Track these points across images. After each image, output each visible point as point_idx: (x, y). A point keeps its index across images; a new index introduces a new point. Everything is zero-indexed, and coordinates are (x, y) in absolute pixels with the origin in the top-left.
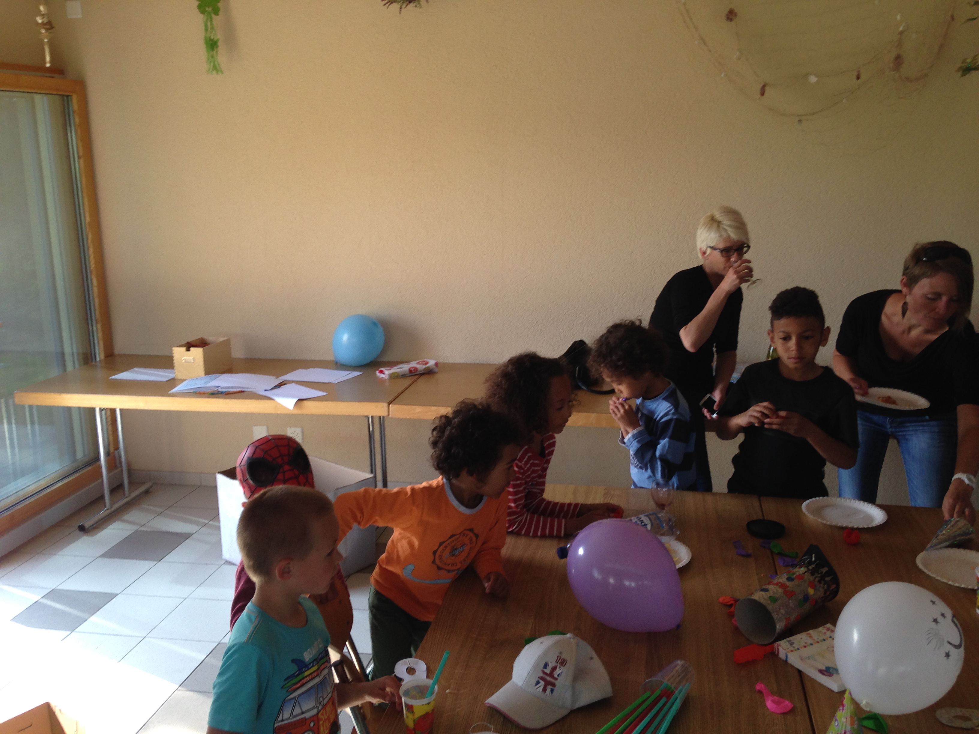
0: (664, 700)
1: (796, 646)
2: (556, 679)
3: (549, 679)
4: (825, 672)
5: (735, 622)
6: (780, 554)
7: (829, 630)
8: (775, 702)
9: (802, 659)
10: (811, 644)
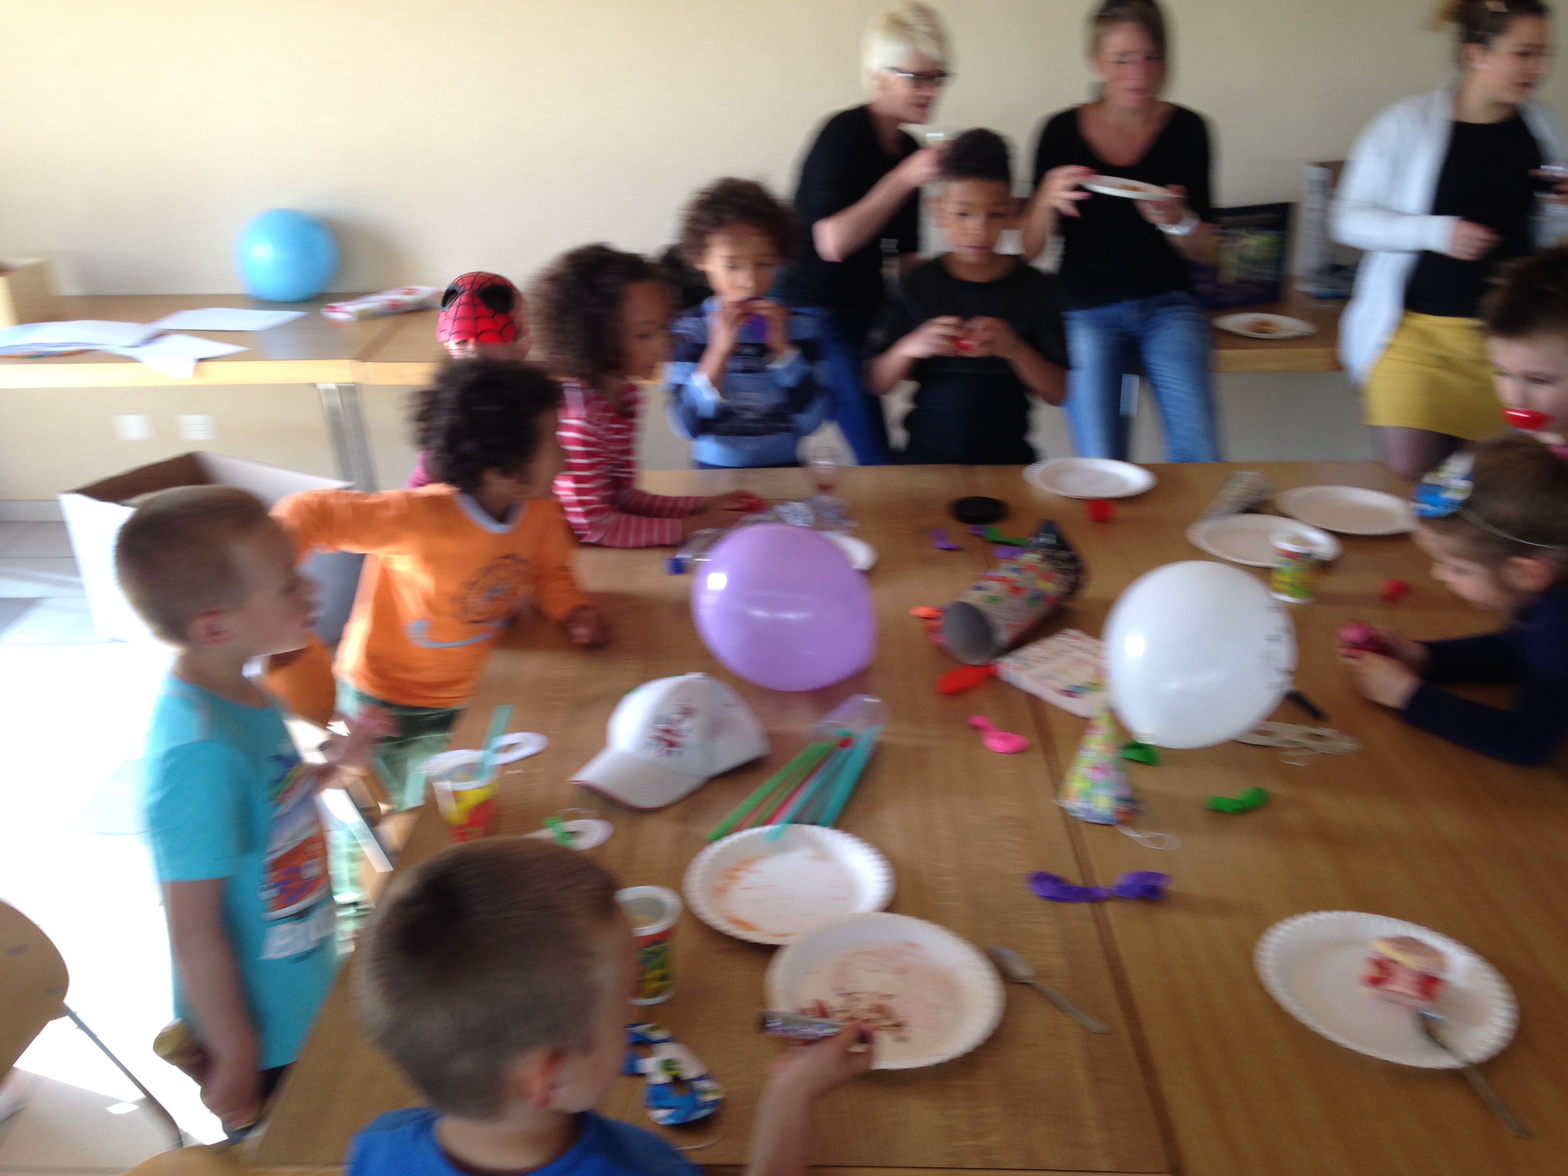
1: (1028, 662)
2: (680, 737)
3: (672, 738)
4: (1069, 693)
5: (938, 640)
6: (999, 542)
7: (1073, 637)
8: (1001, 739)
9: (1037, 679)
10: (1049, 659)
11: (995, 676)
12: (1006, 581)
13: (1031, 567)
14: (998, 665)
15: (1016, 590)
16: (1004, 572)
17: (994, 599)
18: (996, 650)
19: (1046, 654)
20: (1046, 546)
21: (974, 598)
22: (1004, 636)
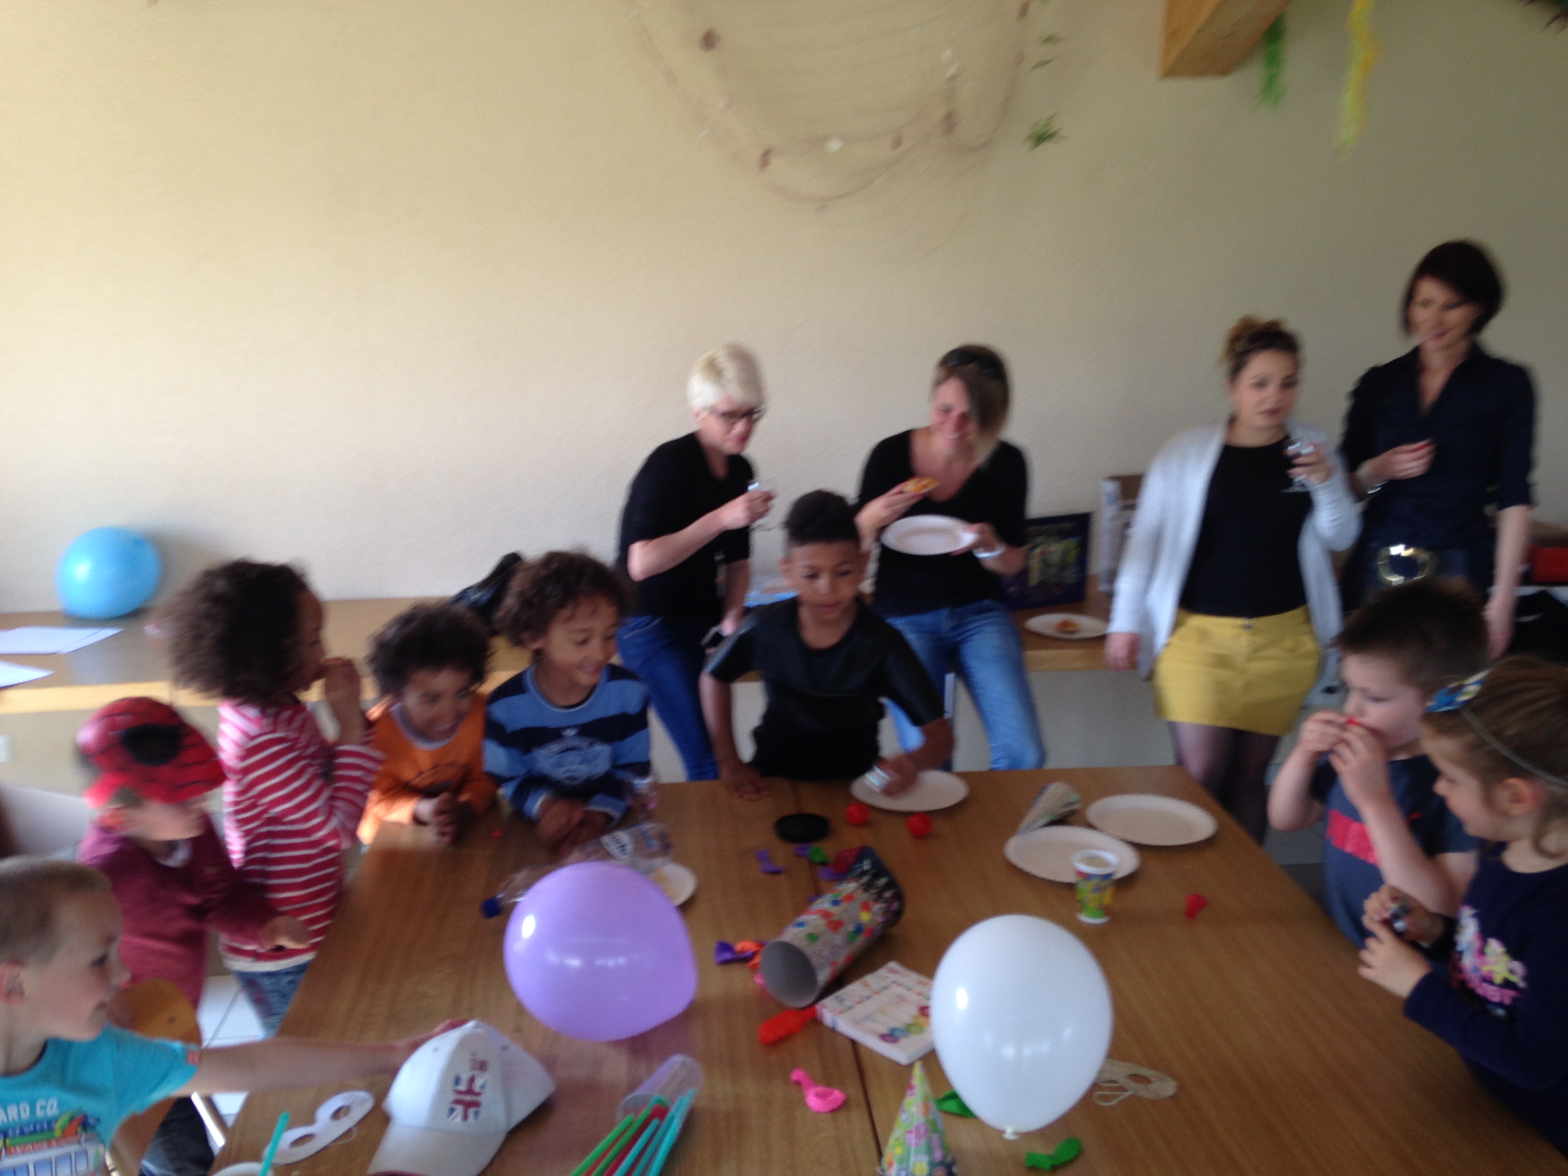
0: (655, 1122)
1: (848, 1003)
4: (890, 1037)
5: (759, 980)
6: (823, 864)
7: (892, 971)
8: (821, 1096)
9: (856, 1022)
10: (868, 998)
11: (819, 1020)
12: (826, 914)
13: (849, 898)
14: (818, 1007)
15: (835, 925)
16: (824, 904)
17: (812, 937)
18: (817, 992)
19: (866, 992)
20: (863, 873)
21: (792, 935)
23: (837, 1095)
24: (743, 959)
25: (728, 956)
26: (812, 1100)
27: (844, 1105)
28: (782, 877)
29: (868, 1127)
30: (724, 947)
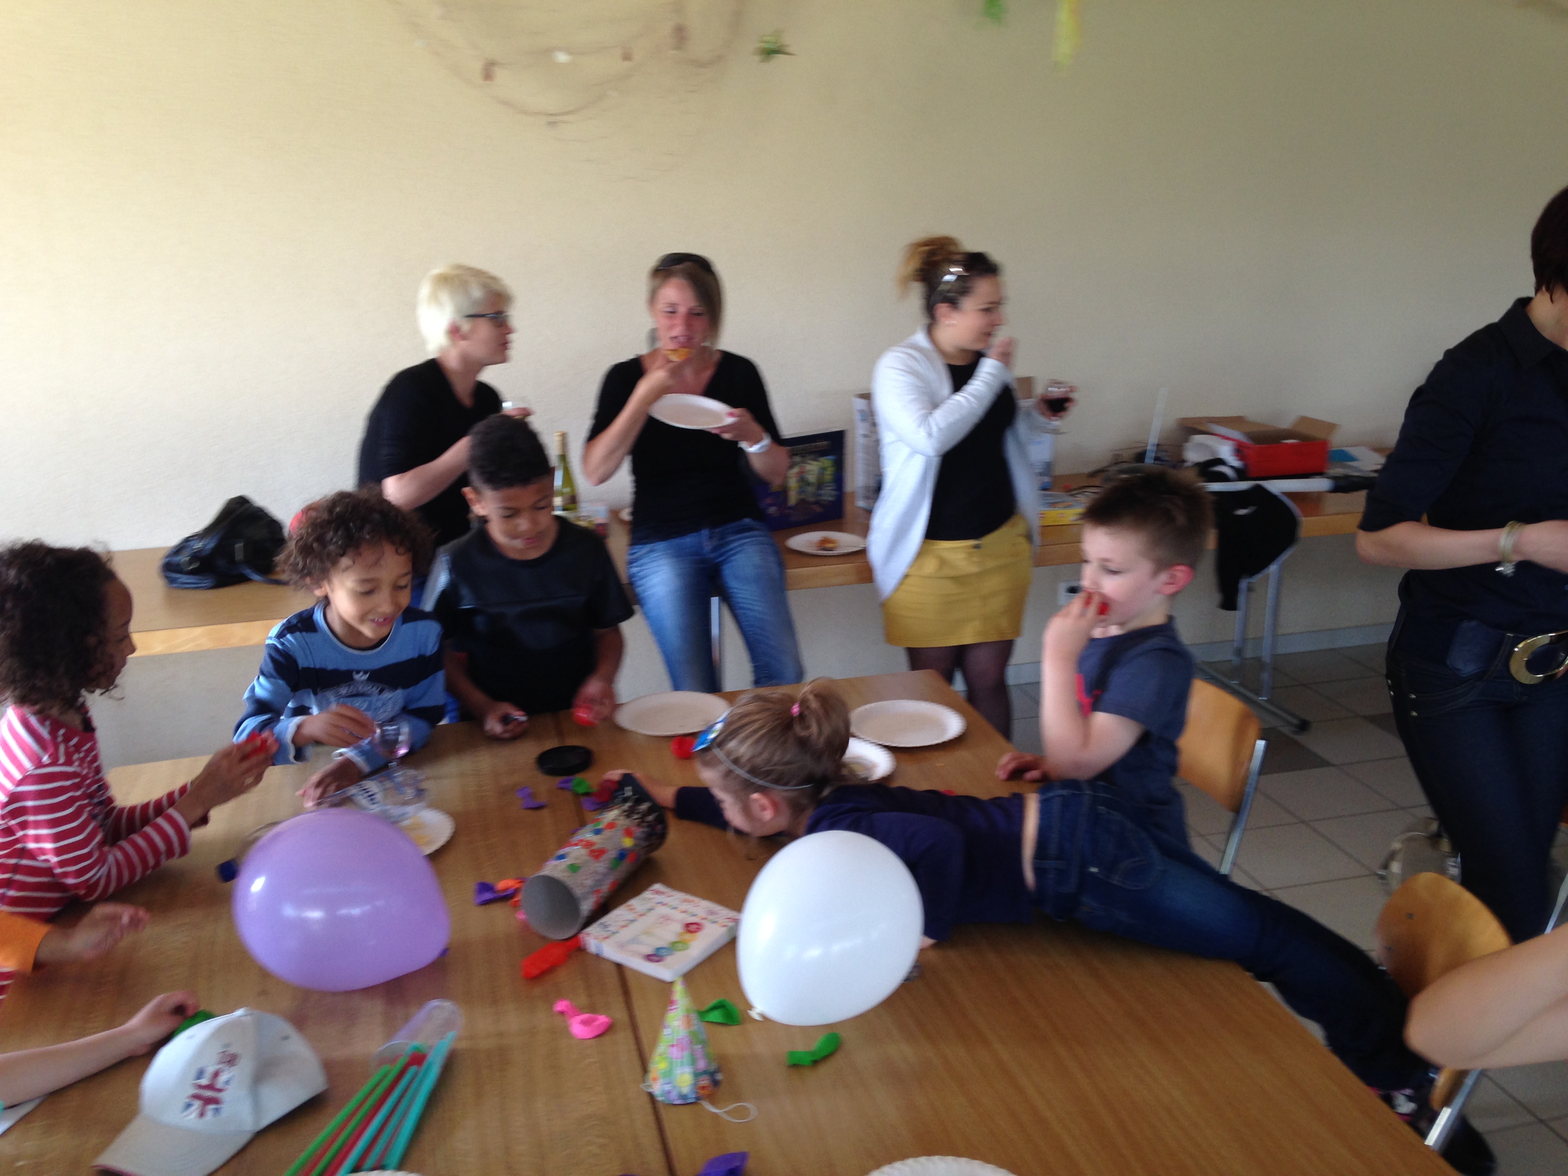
0: (412, 1070)
1: (612, 929)
2: (220, 1090)
3: (209, 1093)
4: (654, 957)
5: (521, 916)
6: (587, 794)
7: (658, 892)
8: (585, 1023)
9: (622, 946)
10: (632, 921)
11: (582, 948)
12: (588, 844)
13: (611, 825)
14: (581, 936)
15: (597, 854)
16: (587, 835)
17: (574, 868)
18: (581, 921)
19: (631, 916)
20: (625, 800)
21: (554, 868)
22: (587, 907)
23: (603, 1019)
24: (506, 897)
25: (488, 896)
26: (577, 1028)
27: (609, 1029)
28: (545, 813)
29: (633, 1047)
30: (485, 887)
